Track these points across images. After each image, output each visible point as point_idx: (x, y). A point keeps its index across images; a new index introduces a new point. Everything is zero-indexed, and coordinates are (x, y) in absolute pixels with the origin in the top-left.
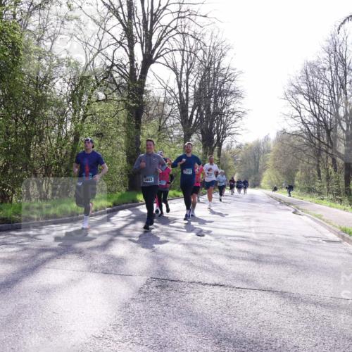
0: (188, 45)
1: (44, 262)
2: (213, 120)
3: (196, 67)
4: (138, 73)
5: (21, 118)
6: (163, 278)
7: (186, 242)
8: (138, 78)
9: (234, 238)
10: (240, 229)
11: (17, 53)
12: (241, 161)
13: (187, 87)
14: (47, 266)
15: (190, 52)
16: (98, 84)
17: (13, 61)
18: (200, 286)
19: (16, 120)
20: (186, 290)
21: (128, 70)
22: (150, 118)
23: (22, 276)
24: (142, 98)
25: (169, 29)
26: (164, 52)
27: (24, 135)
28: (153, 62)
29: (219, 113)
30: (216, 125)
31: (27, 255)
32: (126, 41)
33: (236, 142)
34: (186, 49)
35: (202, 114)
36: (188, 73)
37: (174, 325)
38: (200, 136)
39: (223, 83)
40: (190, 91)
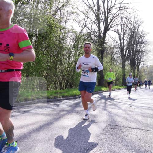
0: (124, 22)
1: (63, 115)
2: (135, 55)
3: (127, 31)
4: (102, 35)
5: (53, 55)
6: (114, 124)
7: (124, 109)
8: (102, 37)
9: (145, 108)
10: (148, 104)
11: (52, 28)
12: (148, 73)
13: (124, 41)
14: (64, 117)
15: (125, 25)
16: (85, 40)
17: (50, 32)
18: (130, 129)
19: (51, 56)
20: (124, 130)
21: (98, 34)
22: (108, 54)
23: (54, 122)
24: (104, 46)
25: (115, 15)
26: (113, 25)
27: (54, 62)
28: (108, 30)
29: (138, 52)
30: (136, 57)
31: (56, 112)
32: (97, 21)
33: (145, 64)
34: (123, 24)
35: (130, 52)
36: (124, 34)
37: (119, 146)
38: (130, 62)
39: (140, 38)
40: (125, 42)
